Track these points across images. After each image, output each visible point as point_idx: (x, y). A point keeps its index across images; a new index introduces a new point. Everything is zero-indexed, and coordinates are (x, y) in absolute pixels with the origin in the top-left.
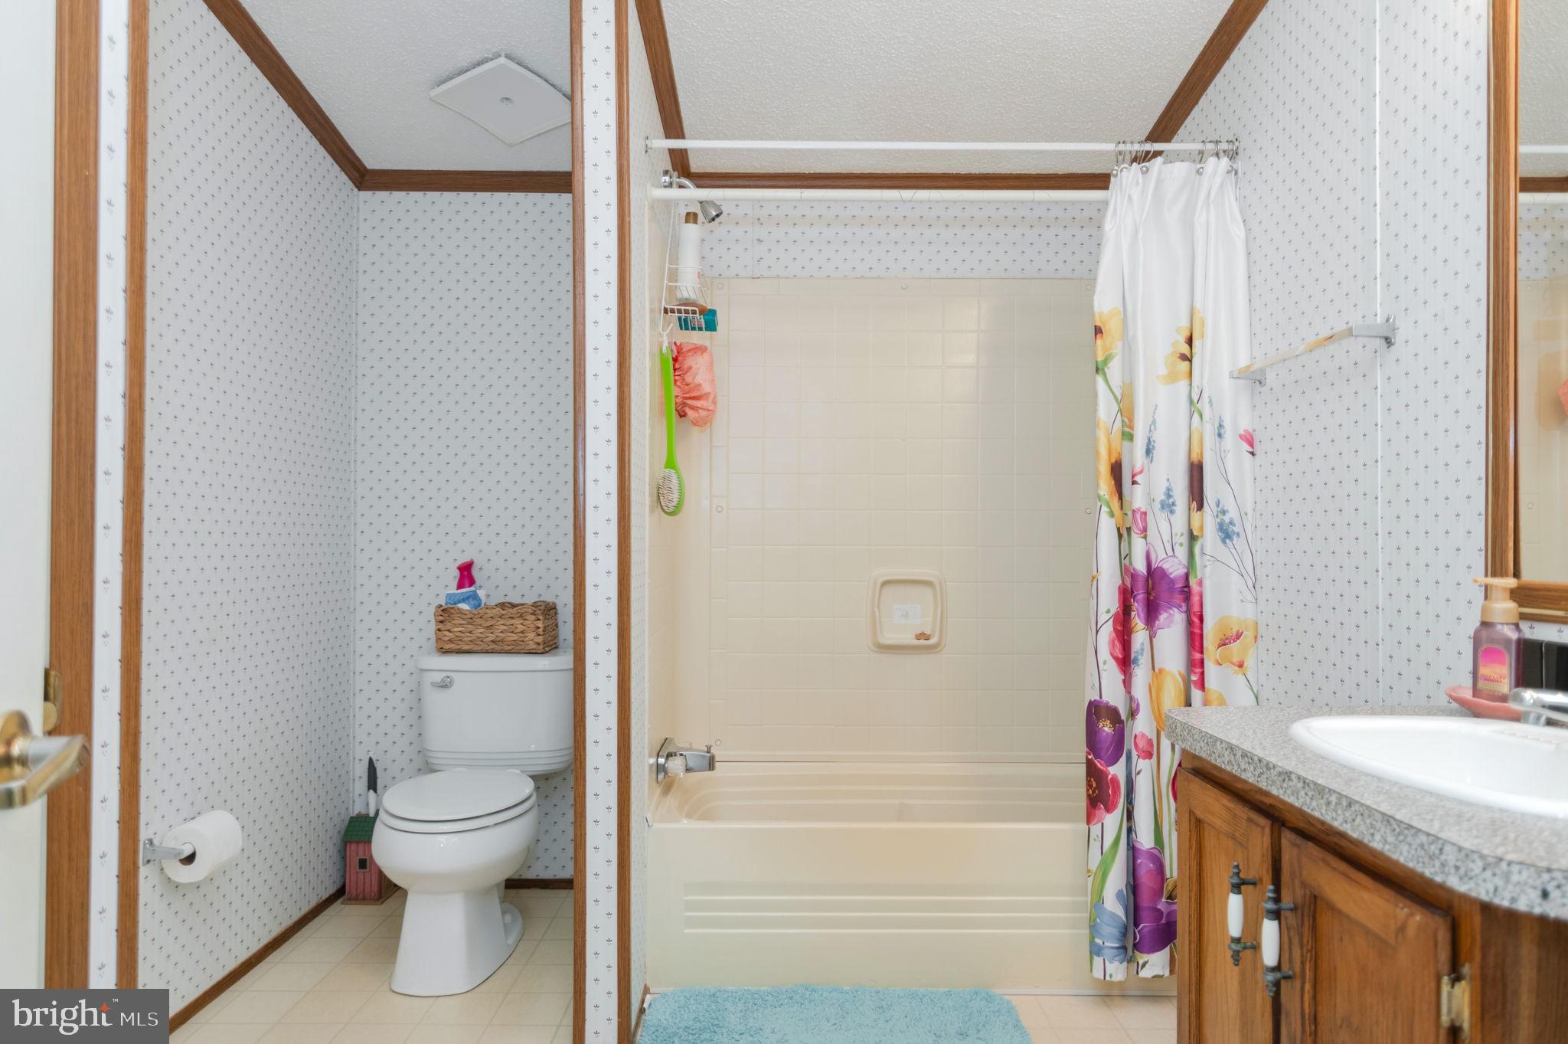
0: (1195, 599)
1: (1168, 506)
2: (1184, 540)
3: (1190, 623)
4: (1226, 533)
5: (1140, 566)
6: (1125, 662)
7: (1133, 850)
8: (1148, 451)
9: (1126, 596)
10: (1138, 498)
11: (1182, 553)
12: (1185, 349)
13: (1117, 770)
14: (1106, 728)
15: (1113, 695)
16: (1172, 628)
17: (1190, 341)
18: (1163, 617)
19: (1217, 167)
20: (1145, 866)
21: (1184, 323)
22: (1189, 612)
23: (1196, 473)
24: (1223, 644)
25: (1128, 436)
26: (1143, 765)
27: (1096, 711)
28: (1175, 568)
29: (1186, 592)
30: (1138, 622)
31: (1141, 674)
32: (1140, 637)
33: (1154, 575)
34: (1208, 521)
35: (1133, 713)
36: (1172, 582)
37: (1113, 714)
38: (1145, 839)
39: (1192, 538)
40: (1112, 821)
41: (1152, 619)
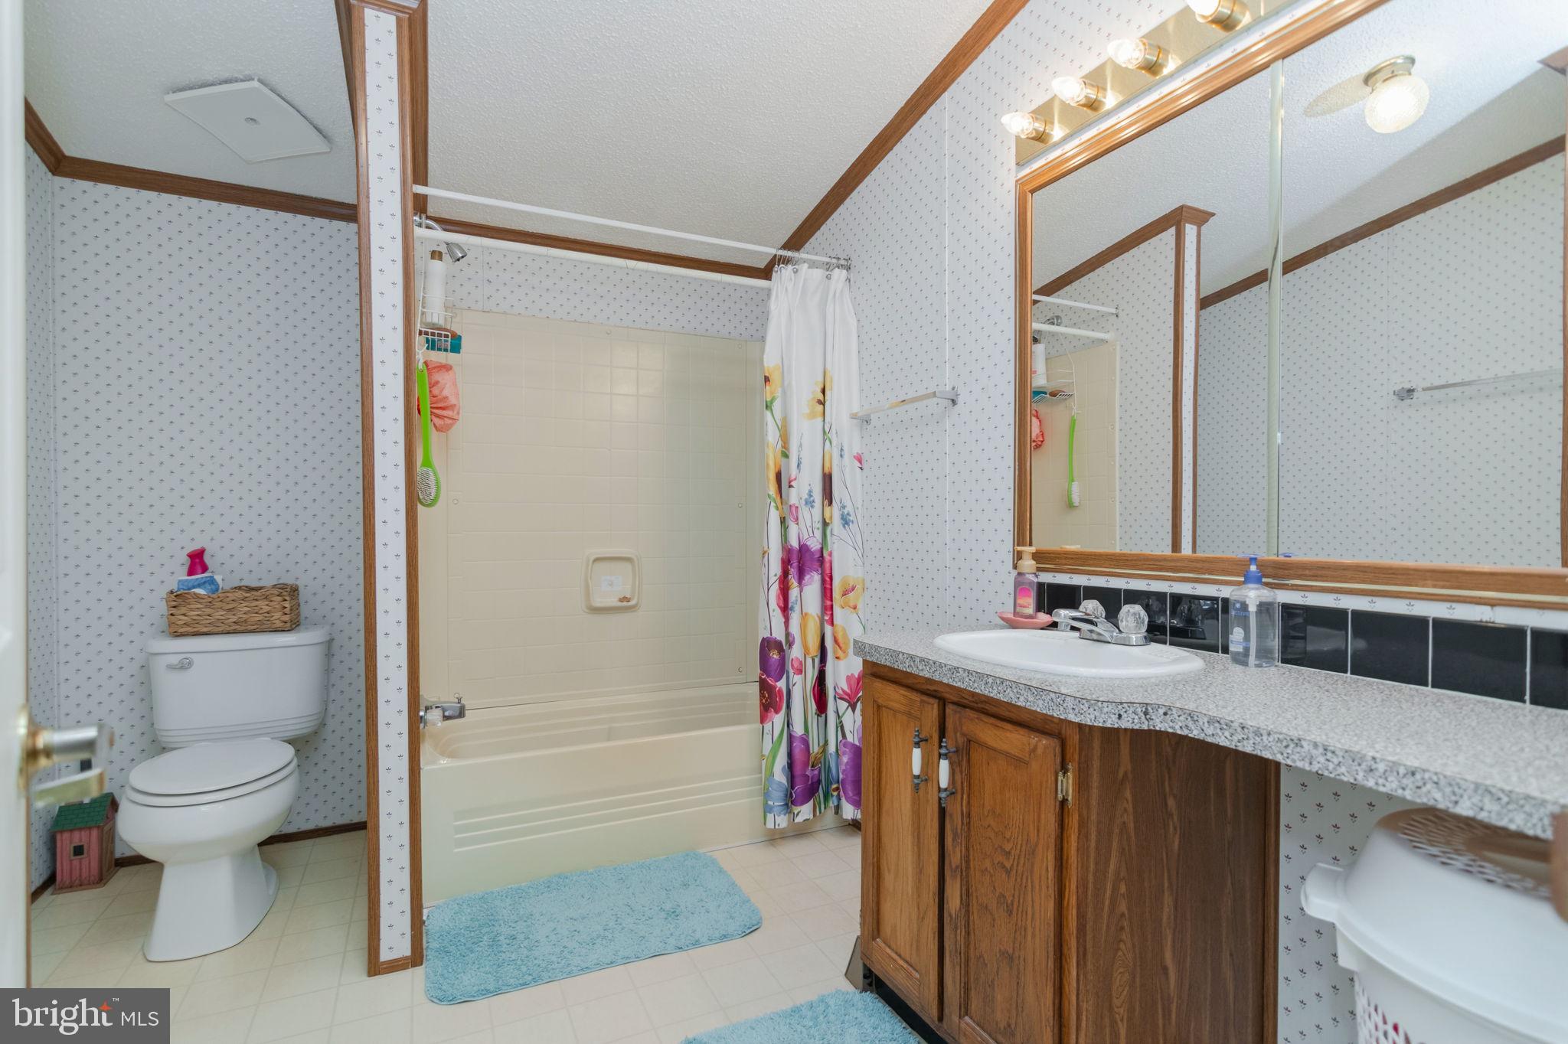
0: (827, 565)
1: (810, 503)
2: (820, 525)
3: (823, 581)
4: (846, 521)
5: (795, 544)
6: (785, 609)
7: (791, 738)
8: (798, 466)
9: (786, 563)
10: (794, 497)
11: (818, 534)
12: (821, 398)
13: (781, 684)
14: (775, 656)
15: (779, 634)
16: (813, 583)
17: (823, 391)
18: (807, 578)
19: (839, 275)
20: (798, 747)
21: (820, 379)
22: (823, 575)
23: (827, 480)
24: (844, 595)
25: (786, 456)
26: (797, 679)
27: (767, 645)
28: (814, 545)
29: (821, 560)
30: (793, 582)
31: (795, 617)
32: (794, 593)
33: (803, 549)
34: (835, 512)
35: (790, 644)
36: (813, 554)
37: (778, 646)
38: (798, 730)
39: (825, 524)
40: (778, 719)
41: (800, 579)
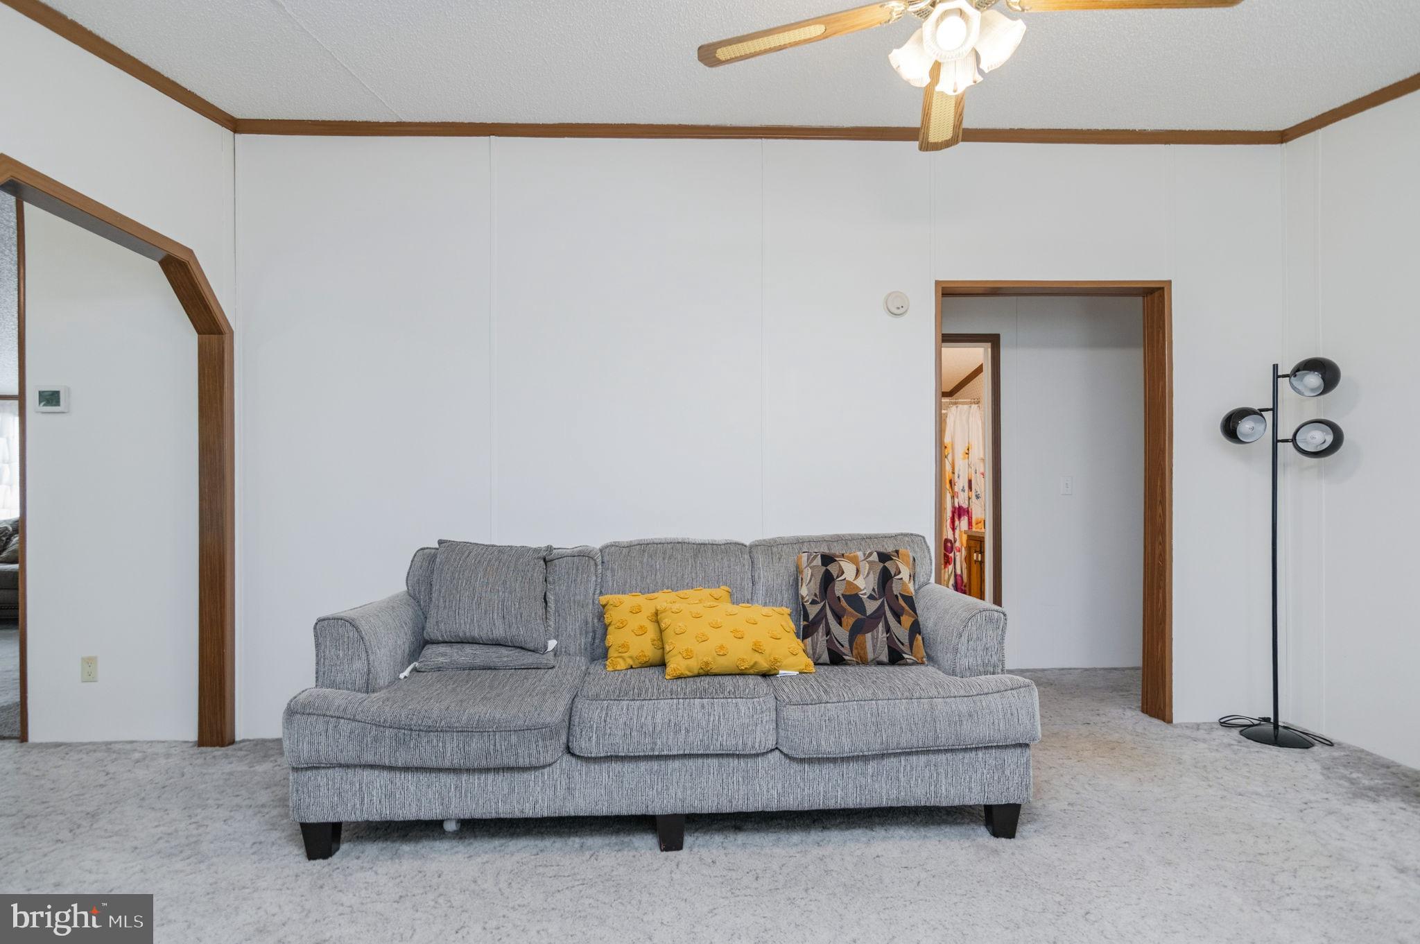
0: (970, 514)
1: (963, 490)
2: (967, 499)
3: (969, 519)
4: (977, 497)
5: (957, 505)
6: (954, 529)
7: (956, 575)
8: (958, 477)
9: (953, 513)
10: (956, 489)
11: (967, 502)
12: (967, 451)
13: (952, 555)
14: (949, 545)
15: (950, 537)
16: (965, 521)
17: (968, 449)
18: (962, 518)
19: (974, 407)
20: (959, 578)
21: (967, 445)
22: (969, 516)
23: (970, 482)
24: (977, 524)
25: (953, 473)
26: (958, 554)
27: (947, 541)
28: (965, 506)
29: (968, 512)
30: (956, 519)
31: (957, 532)
32: (957, 523)
33: (960, 508)
34: (973, 494)
35: (955, 542)
36: (964, 509)
37: (951, 541)
38: (959, 572)
39: (969, 498)
40: (951, 567)
41: (959, 518)
